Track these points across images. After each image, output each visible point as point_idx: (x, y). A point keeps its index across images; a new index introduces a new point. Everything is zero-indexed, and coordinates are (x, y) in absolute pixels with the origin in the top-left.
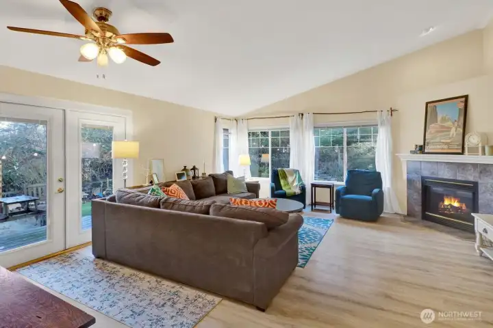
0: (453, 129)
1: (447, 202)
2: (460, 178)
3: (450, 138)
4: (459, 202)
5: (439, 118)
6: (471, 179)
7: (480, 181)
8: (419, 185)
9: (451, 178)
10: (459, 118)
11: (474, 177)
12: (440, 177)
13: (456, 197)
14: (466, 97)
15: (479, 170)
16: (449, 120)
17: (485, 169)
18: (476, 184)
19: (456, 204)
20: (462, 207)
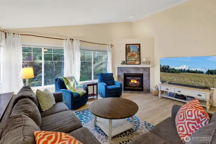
0: (136, 55)
1: (132, 81)
2: (137, 73)
3: (135, 59)
4: (137, 81)
5: (131, 51)
6: (141, 73)
7: (144, 73)
8: (123, 77)
9: (135, 73)
10: (138, 51)
11: (142, 72)
12: (130, 73)
13: (135, 79)
14: (140, 44)
15: (143, 69)
16: (134, 52)
17: (145, 69)
18: (142, 74)
19: (136, 82)
20: (138, 83)
